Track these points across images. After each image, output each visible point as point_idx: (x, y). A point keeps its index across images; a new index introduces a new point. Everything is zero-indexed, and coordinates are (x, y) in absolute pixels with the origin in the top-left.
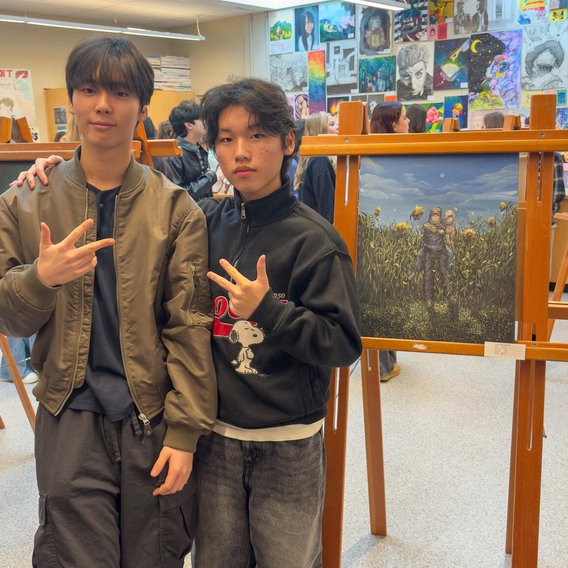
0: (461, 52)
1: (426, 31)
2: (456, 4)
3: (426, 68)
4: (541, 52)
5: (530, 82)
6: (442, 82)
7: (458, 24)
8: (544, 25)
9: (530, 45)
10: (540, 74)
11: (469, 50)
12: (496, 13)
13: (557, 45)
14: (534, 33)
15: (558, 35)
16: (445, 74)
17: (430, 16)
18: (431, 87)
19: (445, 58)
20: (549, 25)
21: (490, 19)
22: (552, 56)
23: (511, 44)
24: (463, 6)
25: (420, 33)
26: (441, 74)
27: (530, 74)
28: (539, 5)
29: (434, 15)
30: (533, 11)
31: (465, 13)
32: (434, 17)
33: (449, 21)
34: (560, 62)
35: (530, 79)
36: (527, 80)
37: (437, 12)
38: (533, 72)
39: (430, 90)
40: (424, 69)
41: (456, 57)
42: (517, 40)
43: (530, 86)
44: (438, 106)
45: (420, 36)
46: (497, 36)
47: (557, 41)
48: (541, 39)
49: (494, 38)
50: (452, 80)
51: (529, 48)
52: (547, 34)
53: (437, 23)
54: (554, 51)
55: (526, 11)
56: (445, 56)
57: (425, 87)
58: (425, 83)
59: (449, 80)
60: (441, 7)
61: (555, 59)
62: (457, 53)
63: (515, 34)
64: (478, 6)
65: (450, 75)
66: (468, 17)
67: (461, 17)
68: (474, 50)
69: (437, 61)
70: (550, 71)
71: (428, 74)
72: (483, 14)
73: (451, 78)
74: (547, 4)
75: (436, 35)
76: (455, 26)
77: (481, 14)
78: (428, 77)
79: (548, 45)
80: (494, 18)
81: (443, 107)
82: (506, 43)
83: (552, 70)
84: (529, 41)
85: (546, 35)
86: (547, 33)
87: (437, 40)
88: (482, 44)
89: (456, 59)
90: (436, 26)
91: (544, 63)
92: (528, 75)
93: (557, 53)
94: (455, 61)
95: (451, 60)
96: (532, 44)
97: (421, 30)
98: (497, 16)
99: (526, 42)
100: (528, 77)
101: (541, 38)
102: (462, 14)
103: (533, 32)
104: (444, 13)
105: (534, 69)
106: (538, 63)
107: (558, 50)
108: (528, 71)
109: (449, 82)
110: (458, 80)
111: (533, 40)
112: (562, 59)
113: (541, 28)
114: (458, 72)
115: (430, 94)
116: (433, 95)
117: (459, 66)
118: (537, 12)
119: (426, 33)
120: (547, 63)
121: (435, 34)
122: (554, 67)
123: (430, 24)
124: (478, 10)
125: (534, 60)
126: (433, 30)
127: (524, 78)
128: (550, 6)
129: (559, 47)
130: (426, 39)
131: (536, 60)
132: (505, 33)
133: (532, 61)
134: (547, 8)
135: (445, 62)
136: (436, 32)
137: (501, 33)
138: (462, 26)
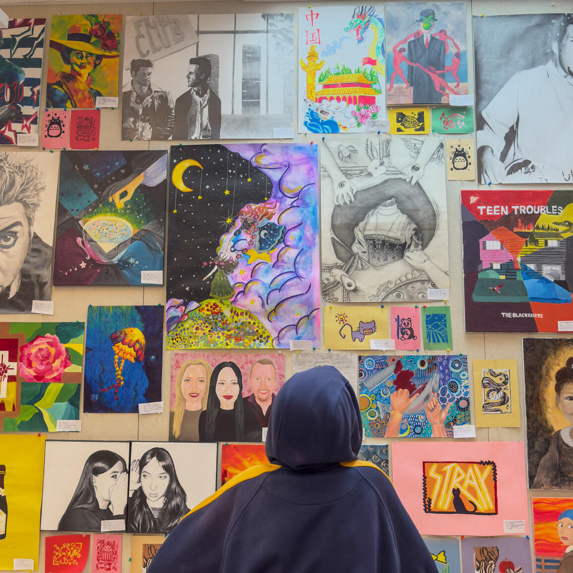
0: (142, 188)
1: (35, 122)
2: (127, 64)
3: (30, 221)
4: (375, 206)
5: (346, 280)
6: (83, 265)
7: (134, 113)
8: (375, 140)
9: (341, 185)
10: (374, 261)
11: (167, 184)
12: (243, 98)
13: (416, 191)
14: (349, 156)
15: (415, 168)
16: (91, 241)
17: (49, 86)
18: (47, 274)
19: (94, 197)
20: (388, 142)
21: (225, 110)
22: (404, 218)
23: (288, 178)
24: (150, 70)
25: (16, 127)
26: (79, 240)
27: (346, 261)
28: (358, 92)
29: (59, 84)
30: (343, 104)
31: (154, 88)
32: (60, 92)
33: (108, 104)
34: (426, 234)
35: (347, 272)
36: (338, 273)
37: (71, 77)
38: (353, 255)
39: (42, 285)
40: (25, 222)
41: (128, 198)
42: (303, 169)
43: (348, 292)
44: (66, 331)
45: (16, 133)
46: (247, 155)
47: (413, 183)
48: (370, 174)
49: (237, 157)
50: (115, 260)
51: (339, 191)
52: (386, 164)
53: (68, 104)
54: (409, 205)
55: (324, 101)
56: (92, 191)
57: (24, 274)
58: (26, 262)
59: (105, 261)
60: (82, 66)
61: (414, 226)
62: (131, 187)
63: (296, 156)
64: (193, 77)
65: (107, 247)
66: (164, 98)
67: (140, 99)
68: (181, 186)
69: (67, 205)
70: (402, 255)
71: (36, 237)
72: (207, 96)
73: (111, 255)
74: (380, 92)
75: (66, 136)
76: (124, 119)
77: (201, 96)
78: (35, 246)
79: (391, 191)
80: (239, 110)
81: (83, 337)
82: (275, 176)
83: (407, 254)
84: (339, 177)
85: (382, 164)
86: (385, 160)
87: (69, 149)
88: (205, 172)
89: (126, 204)
90: (66, 114)
91: (385, 233)
92: (340, 262)
93: (417, 210)
94: (125, 209)
95: (113, 204)
96: (348, 184)
97: (20, 118)
98: (245, 105)
99: (329, 176)
100: (340, 268)
101: (370, 170)
102: (145, 89)
103: (346, 153)
104: (90, 81)
105: (356, 248)
106: (366, 233)
107: (419, 203)
108: (341, 250)
109: (103, 265)
110: (132, 261)
111: (347, 174)
112: (433, 229)
113: (369, 148)
114: (133, 240)
115: (41, 298)
116: (50, 299)
117: (136, 222)
118: (353, 107)
119: (33, 127)
120: (391, 234)
121: (62, 132)
122: (412, 247)
123: (48, 106)
124: (194, 85)
125: (357, 225)
126: (56, 122)
127: (330, 269)
128: (388, 96)
129: (422, 198)
130: (36, 144)
131: (361, 224)
132: (270, 150)
133: (351, 227)
134: (381, 101)
135: (92, 210)
136: (67, 129)
137: (260, 149)
138: (144, 121)
